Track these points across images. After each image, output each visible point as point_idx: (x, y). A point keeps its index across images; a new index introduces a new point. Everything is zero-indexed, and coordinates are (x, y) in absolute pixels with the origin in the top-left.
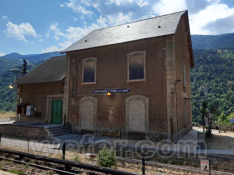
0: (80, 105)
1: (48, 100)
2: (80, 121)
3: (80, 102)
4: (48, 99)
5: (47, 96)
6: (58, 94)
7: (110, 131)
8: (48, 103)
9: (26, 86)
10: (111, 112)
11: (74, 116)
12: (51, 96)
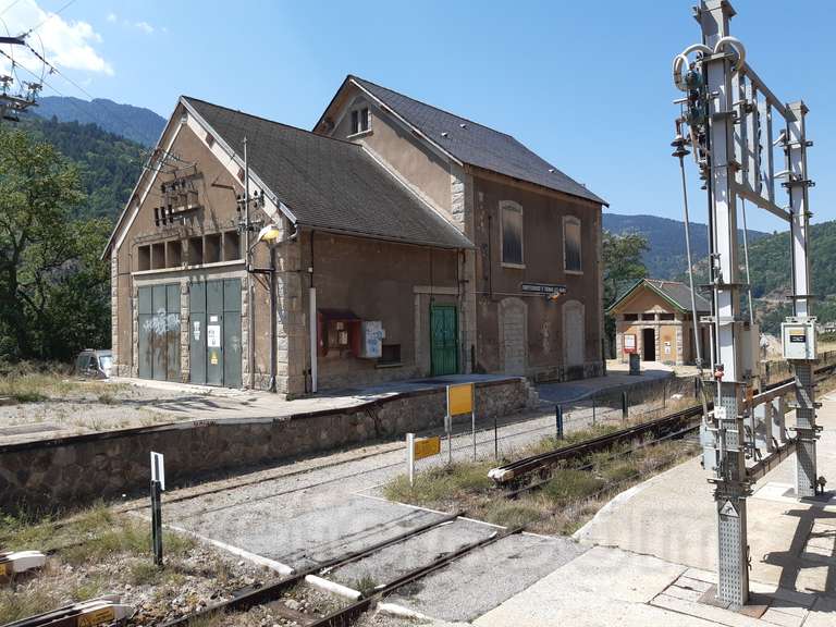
0: (500, 317)
1: (417, 302)
2: (501, 358)
3: (499, 310)
4: (418, 296)
5: (417, 290)
6: (446, 285)
7: (548, 372)
8: (418, 313)
9: (332, 240)
10: (546, 335)
11: (489, 347)
12: (428, 290)
